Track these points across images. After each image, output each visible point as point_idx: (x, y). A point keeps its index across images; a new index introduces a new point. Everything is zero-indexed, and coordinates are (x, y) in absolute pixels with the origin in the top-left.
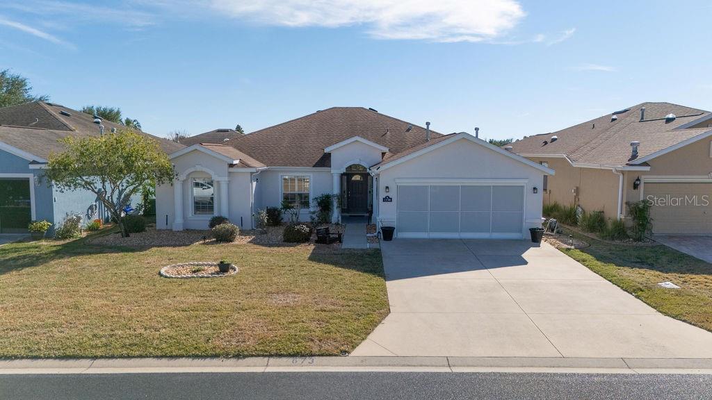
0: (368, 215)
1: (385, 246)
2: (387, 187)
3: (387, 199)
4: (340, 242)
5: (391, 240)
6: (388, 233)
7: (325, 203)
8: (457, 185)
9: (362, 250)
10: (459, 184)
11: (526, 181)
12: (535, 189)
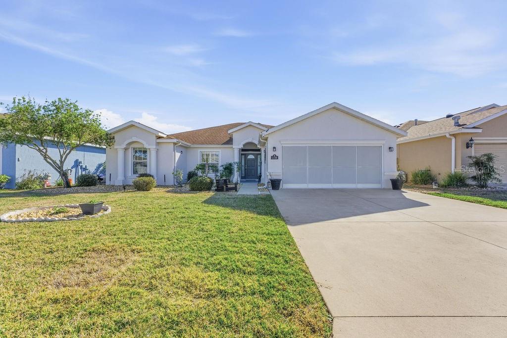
0: (258, 180)
1: (274, 193)
2: (274, 148)
3: (274, 157)
4: (236, 191)
5: (278, 189)
6: (275, 184)
7: (229, 169)
8: (330, 146)
9: (254, 195)
10: (332, 145)
11: (384, 142)
12: (390, 148)
